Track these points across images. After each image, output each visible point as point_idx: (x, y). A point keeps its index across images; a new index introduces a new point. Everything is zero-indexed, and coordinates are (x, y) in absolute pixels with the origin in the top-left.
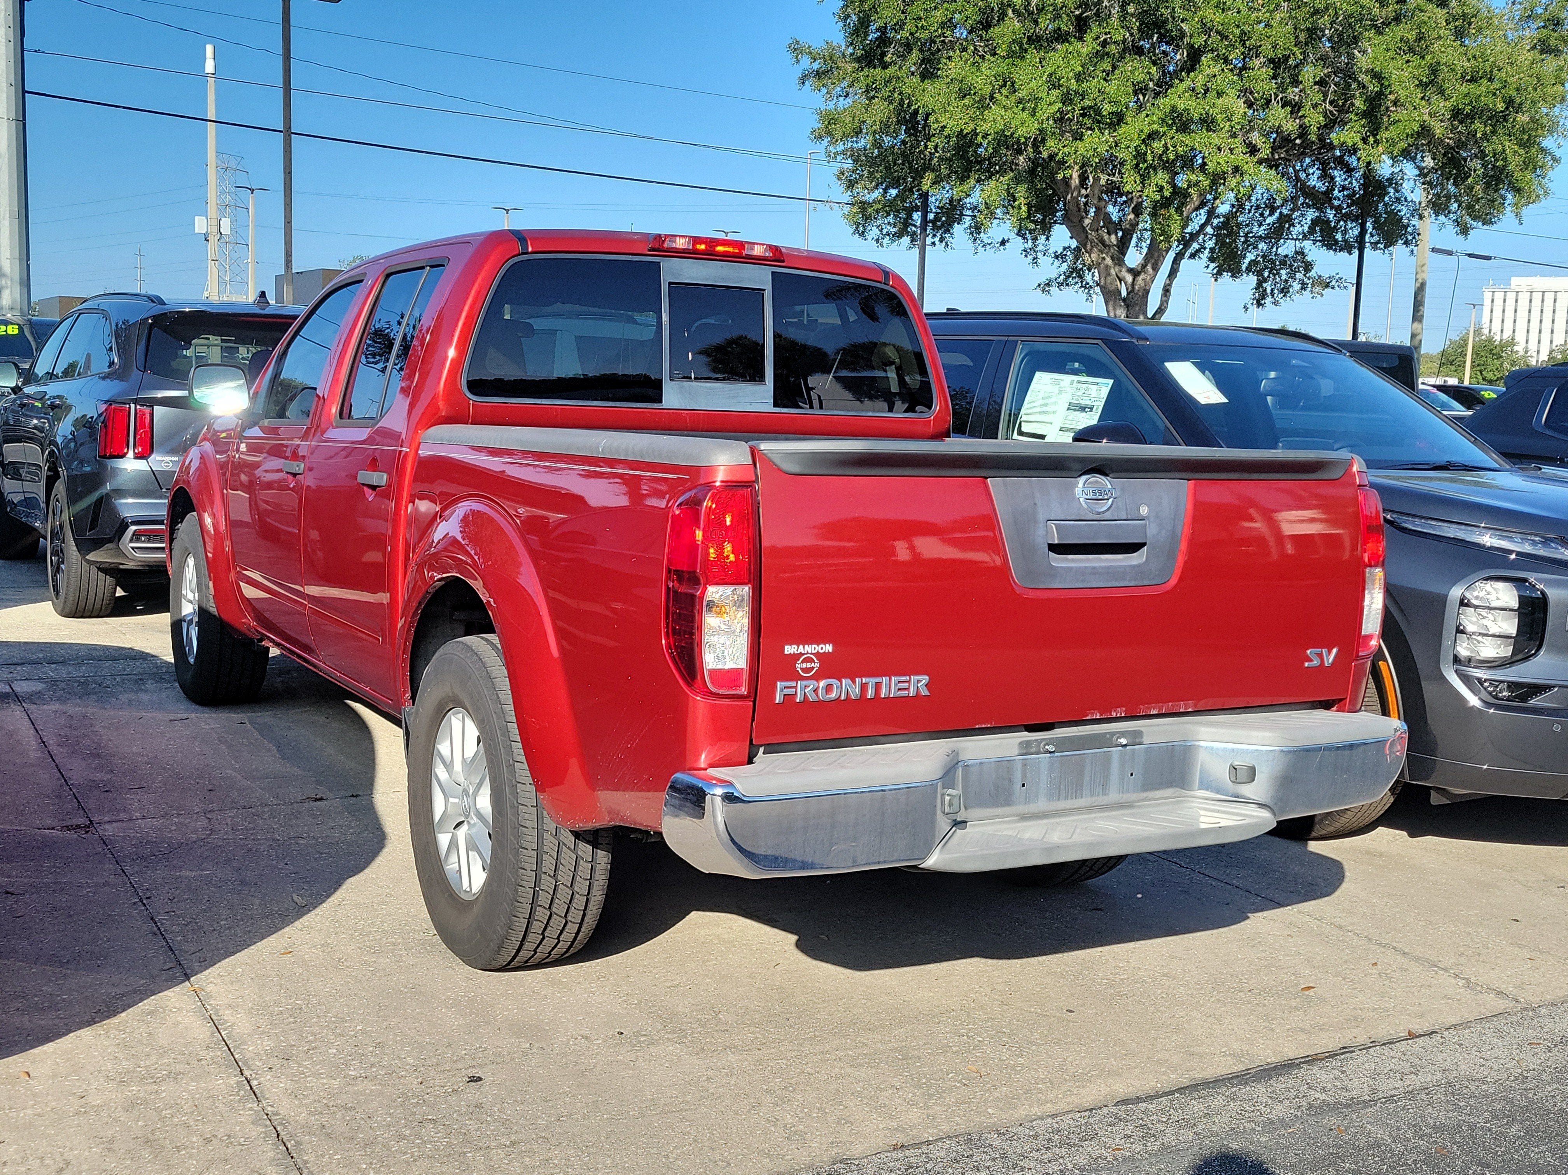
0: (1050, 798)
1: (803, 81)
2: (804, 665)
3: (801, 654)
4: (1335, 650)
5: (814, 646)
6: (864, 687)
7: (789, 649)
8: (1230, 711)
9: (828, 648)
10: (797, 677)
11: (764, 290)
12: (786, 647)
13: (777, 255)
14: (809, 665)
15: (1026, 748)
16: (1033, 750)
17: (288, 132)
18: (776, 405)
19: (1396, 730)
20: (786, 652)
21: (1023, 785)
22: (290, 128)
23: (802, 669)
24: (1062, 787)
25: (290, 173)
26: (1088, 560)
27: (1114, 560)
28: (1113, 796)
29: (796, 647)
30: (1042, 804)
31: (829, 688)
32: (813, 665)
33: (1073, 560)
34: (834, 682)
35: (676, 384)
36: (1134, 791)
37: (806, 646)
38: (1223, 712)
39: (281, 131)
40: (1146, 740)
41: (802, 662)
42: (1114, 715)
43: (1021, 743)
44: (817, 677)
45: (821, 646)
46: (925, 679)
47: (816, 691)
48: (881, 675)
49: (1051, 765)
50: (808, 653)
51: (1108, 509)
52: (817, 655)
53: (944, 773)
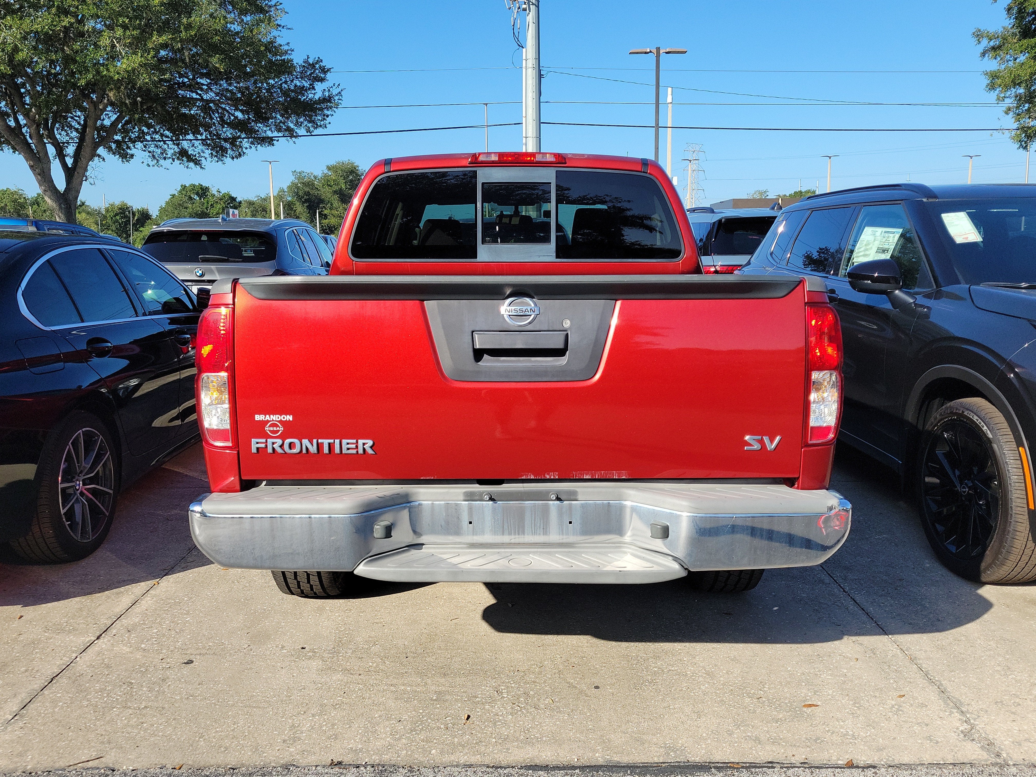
0: (495, 533)
1: (983, 54)
2: (271, 429)
3: (268, 421)
4: (778, 438)
5: (277, 416)
6: (319, 446)
7: (258, 417)
8: (678, 481)
9: (290, 418)
10: (267, 436)
11: (550, 183)
12: (256, 416)
13: (561, 159)
14: (275, 429)
15: (470, 497)
16: (477, 498)
17: (657, 127)
18: (558, 256)
19: (831, 509)
20: (256, 419)
21: (470, 523)
22: (658, 124)
23: (270, 431)
24: (506, 527)
25: (658, 148)
26: (519, 361)
27: (542, 361)
28: (554, 537)
29: (264, 416)
30: (488, 538)
31: (291, 446)
32: (278, 428)
33: (504, 361)
34: (296, 441)
35: (486, 246)
36: (573, 535)
37: (272, 416)
38: (669, 481)
39: (654, 127)
40: (579, 497)
41: (270, 426)
42: (548, 477)
43: (465, 493)
44: (283, 437)
45: (283, 416)
46: (370, 443)
47: (282, 446)
48: (334, 438)
49: (494, 509)
50: (273, 420)
51: (530, 323)
52: (281, 422)
53: (365, 509)
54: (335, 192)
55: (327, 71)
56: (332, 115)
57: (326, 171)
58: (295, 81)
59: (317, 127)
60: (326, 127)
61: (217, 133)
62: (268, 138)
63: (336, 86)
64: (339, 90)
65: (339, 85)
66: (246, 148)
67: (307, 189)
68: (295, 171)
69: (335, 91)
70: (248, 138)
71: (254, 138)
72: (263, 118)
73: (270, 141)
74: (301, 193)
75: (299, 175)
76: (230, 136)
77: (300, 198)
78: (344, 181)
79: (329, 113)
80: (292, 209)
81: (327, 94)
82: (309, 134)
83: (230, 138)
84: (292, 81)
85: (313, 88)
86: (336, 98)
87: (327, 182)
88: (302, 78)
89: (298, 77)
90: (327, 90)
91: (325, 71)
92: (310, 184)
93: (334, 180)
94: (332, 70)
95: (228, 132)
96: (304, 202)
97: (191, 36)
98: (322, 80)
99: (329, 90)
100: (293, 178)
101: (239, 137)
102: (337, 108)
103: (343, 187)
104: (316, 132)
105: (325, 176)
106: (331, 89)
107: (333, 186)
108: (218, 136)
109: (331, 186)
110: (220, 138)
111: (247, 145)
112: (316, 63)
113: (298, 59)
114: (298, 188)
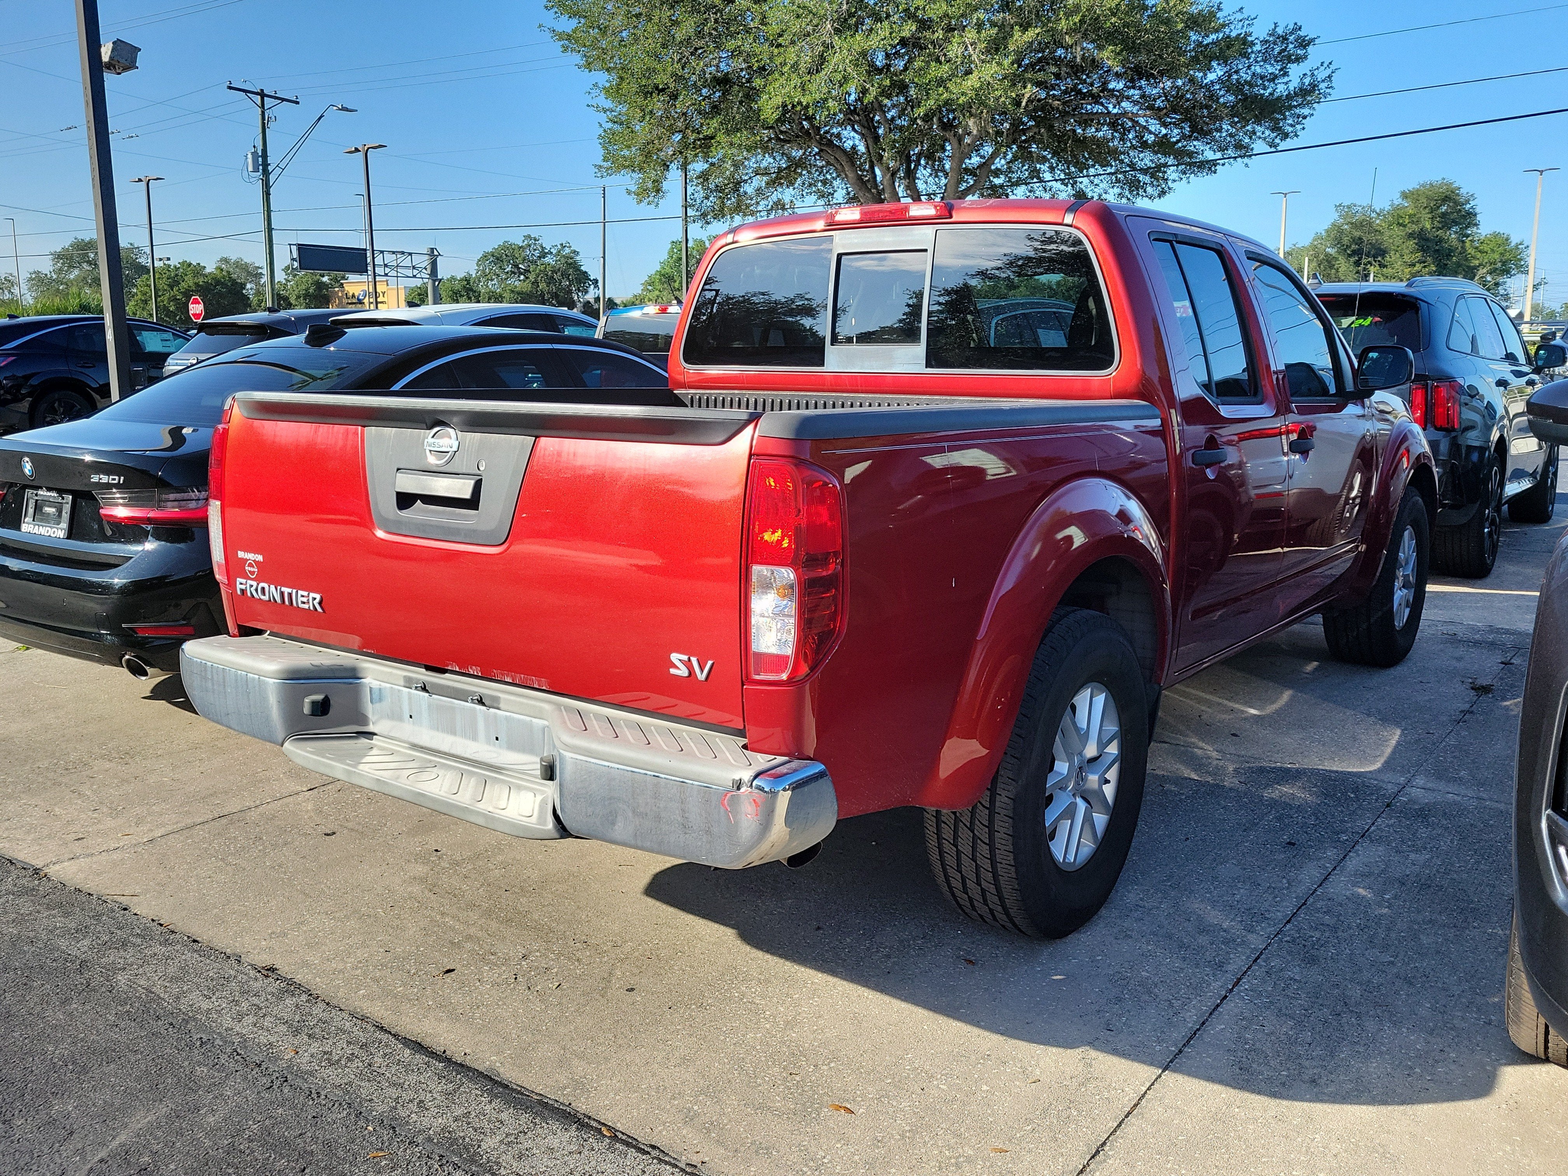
2: (249, 569)
6: (282, 595)
11: (927, 250)
18: (928, 365)
21: (411, 717)
31: (263, 591)
32: (253, 569)
34: (266, 586)
35: (836, 348)
41: (248, 566)
43: (405, 677)
46: (318, 598)
47: (257, 590)
48: (292, 588)
49: (428, 703)
51: (447, 462)
53: (290, 676)
54: (1411, 236)
55: (1308, 45)
56: (1312, 115)
57: (1398, 201)
58: (1253, 67)
59: (1286, 136)
60: (1297, 136)
61: (1131, 162)
62: (1208, 162)
63: (1325, 65)
64: (1328, 72)
65: (1330, 63)
66: (1174, 181)
67: (1357, 234)
68: (1340, 205)
69: (1321, 75)
70: (1177, 166)
71: (1187, 164)
72: (1199, 131)
73: (1209, 166)
74: (1346, 240)
75: (1346, 210)
76: (1149, 164)
77: (1344, 250)
78: (1430, 216)
79: (1306, 111)
80: (1331, 267)
81: (1307, 81)
82: (1273, 149)
83: (1150, 168)
84: (1249, 67)
85: (1286, 74)
86: (1322, 86)
87: (1397, 218)
88: (1265, 61)
89: (1259, 59)
90: (1309, 73)
91: (1304, 43)
92: (1364, 224)
93: (1410, 216)
94: (1317, 41)
95: (1147, 159)
96: (1349, 256)
97: (1075, 24)
98: (1298, 59)
99: (1313, 75)
100: (1336, 216)
101: (1166, 165)
102: (1318, 103)
103: (1428, 226)
104: (1283, 145)
105: (1397, 208)
106: (1316, 73)
107: (1409, 225)
108: (1132, 166)
109: (1405, 226)
110: (1134, 169)
111: (1174, 176)
112: (1291, 33)
113: (1259, 32)
114: (1341, 231)
